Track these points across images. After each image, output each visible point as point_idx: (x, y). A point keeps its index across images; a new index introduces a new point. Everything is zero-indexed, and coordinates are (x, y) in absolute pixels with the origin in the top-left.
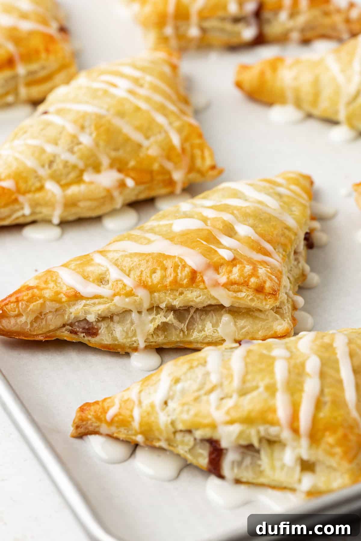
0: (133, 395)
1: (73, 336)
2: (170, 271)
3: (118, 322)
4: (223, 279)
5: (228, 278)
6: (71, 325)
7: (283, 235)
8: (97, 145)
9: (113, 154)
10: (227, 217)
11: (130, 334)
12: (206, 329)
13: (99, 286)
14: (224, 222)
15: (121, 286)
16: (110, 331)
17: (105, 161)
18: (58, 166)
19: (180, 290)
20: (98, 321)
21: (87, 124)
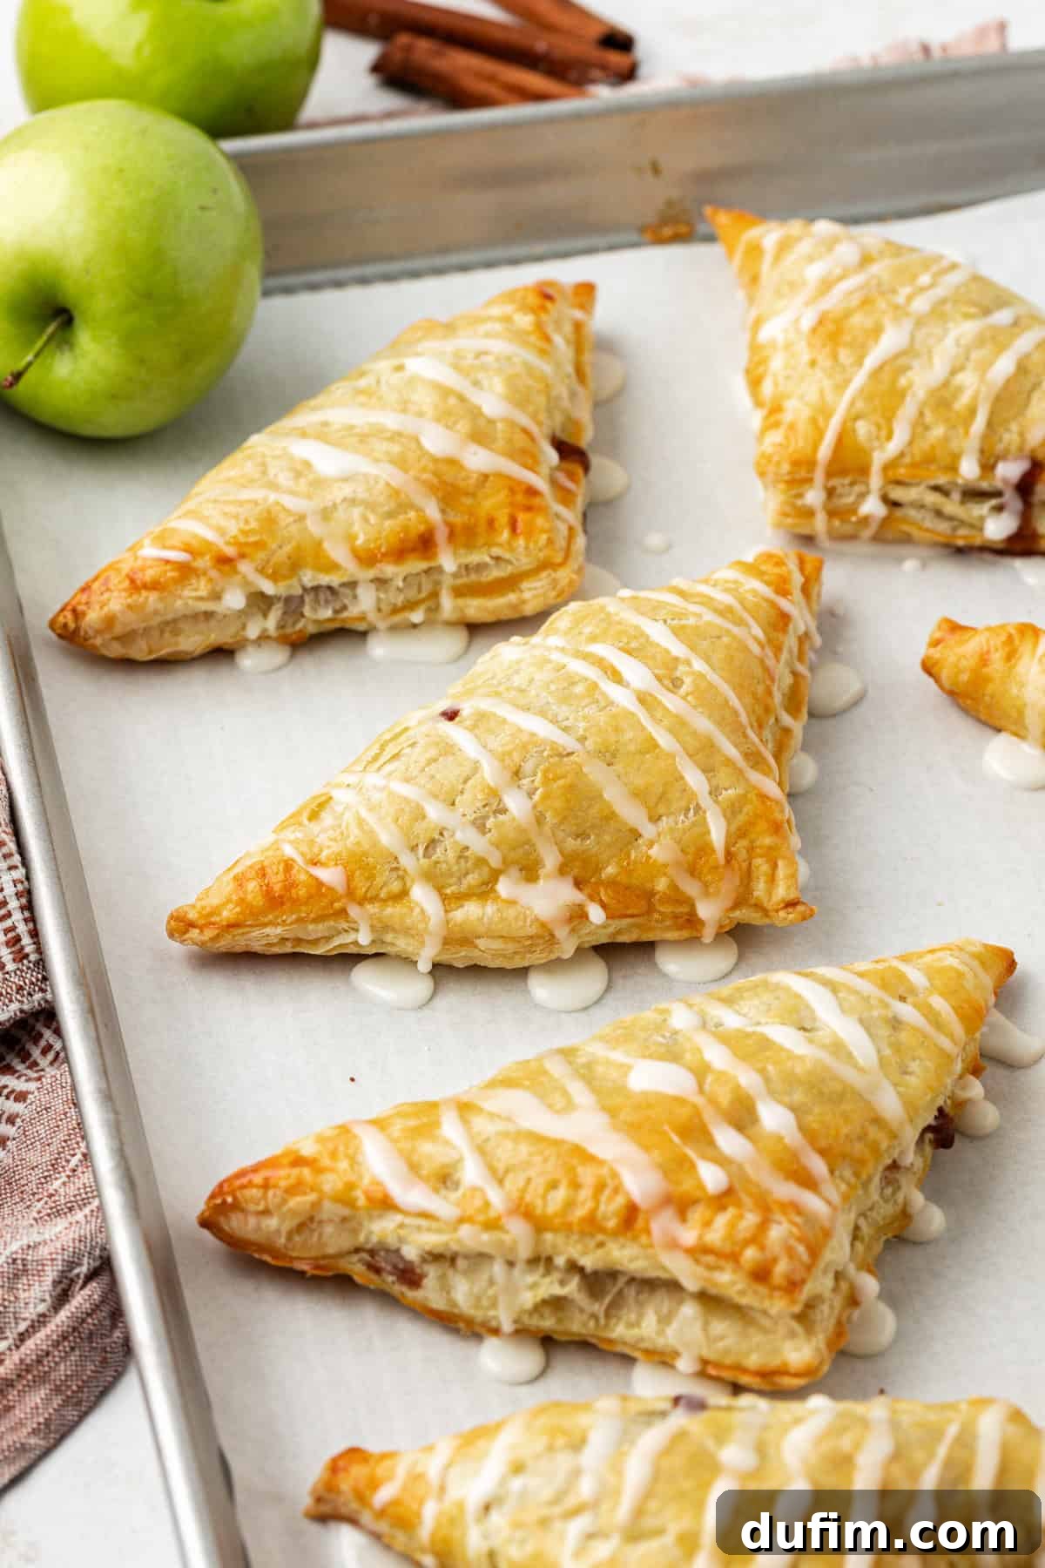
0: (433, 1467)
1: (373, 1276)
2: (585, 1194)
3: (465, 1273)
4: (689, 1236)
5: (700, 1237)
6: (372, 1252)
7: (862, 1137)
8: (540, 819)
9: (572, 844)
10: (747, 1079)
11: (485, 1303)
12: (644, 1325)
13: (436, 1190)
14: (738, 1087)
15: (478, 1203)
16: (445, 1288)
17: (551, 860)
18: (446, 853)
19: (600, 1237)
20: (424, 1261)
21: (528, 767)
